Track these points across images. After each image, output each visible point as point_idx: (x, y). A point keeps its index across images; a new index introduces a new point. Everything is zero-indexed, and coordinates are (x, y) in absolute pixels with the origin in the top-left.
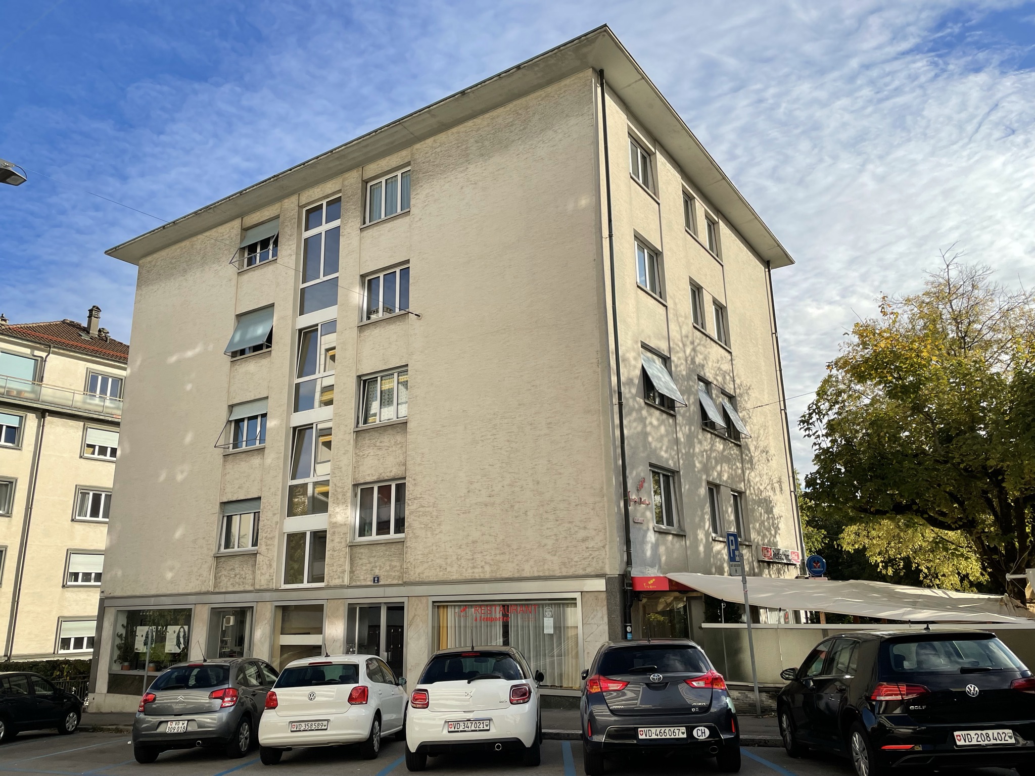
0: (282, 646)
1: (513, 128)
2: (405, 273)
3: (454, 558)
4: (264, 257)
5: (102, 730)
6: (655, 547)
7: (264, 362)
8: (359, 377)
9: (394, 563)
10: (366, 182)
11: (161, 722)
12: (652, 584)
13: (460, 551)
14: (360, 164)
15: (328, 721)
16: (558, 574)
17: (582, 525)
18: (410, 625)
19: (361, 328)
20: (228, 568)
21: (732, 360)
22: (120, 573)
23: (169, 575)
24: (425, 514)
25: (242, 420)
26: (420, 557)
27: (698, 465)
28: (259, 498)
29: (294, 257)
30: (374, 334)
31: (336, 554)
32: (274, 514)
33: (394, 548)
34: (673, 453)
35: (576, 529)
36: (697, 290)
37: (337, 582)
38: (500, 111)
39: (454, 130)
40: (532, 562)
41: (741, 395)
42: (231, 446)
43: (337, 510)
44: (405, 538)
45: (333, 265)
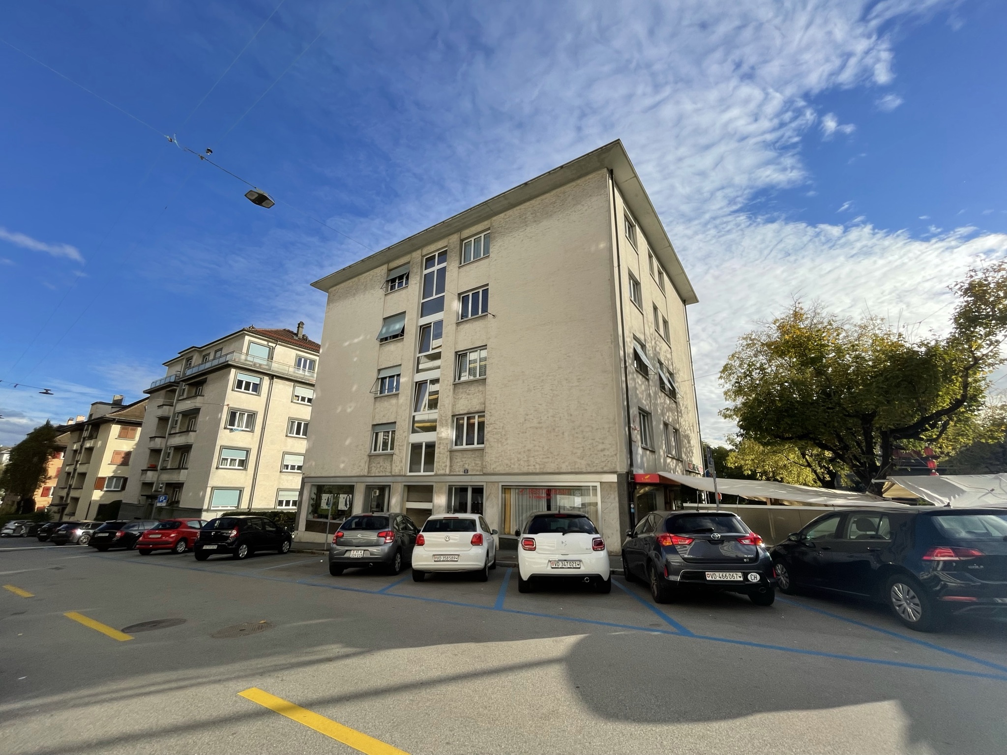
0: (407, 509)
1: (555, 205)
2: (486, 292)
3: (516, 459)
4: (400, 284)
5: (303, 552)
6: (642, 457)
7: (399, 345)
8: (456, 352)
9: (477, 462)
10: (462, 241)
11: (347, 551)
12: (648, 479)
13: (519, 456)
14: (459, 230)
15: (458, 555)
16: (584, 470)
17: (601, 441)
18: (487, 499)
19: (458, 324)
20: (376, 462)
21: (671, 352)
22: (314, 464)
23: (342, 466)
24: (497, 433)
25: (385, 378)
26: (494, 459)
27: (659, 411)
28: (395, 423)
29: (418, 284)
30: (466, 327)
31: (441, 455)
32: (404, 432)
33: (477, 453)
34: (648, 402)
35: (597, 444)
36: (655, 308)
37: (442, 472)
38: (547, 195)
39: (518, 208)
40: (567, 464)
42: (379, 392)
43: (442, 430)
44: (485, 447)
45: (441, 288)
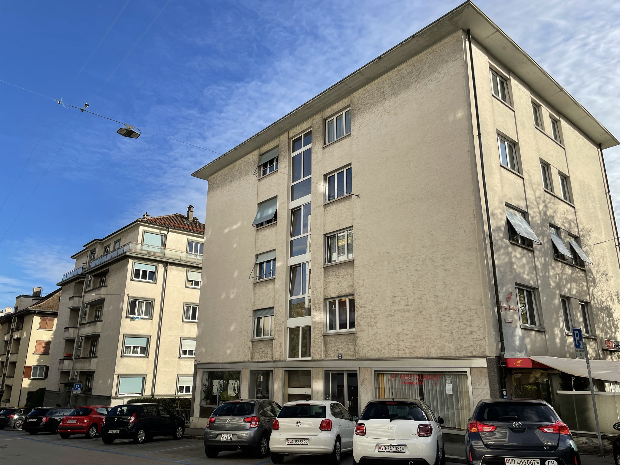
0: (289, 394)
1: (411, 75)
2: (349, 171)
3: (386, 344)
4: (271, 169)
6: (522, 339)
7: (273, 229)
8: (325, 235)
9: (350, 347)
10: (325, 120)
11: (218, 434)
12: (519, 363)
13: (389, 340)
14: (321, 110)
15: (308, 439)
16: (453, 355)
17: (468, 324)
18: (361, 384)
19: (325, 206)
20: (259, 348)
21: (575, 212)
22: (204, 350)
23: (228, 352)
24: (367, 317)
25: (263, 263)
26: (365, 343)
27: (552, 284)
28: (273, 308)
29: (287, 168)
30: (333, 209)
31: (316, 340)
32: (282, 317)
33: (349, 337)
34: (533, 276)
35: (465, 326)
36: (546, 166)
37: (317, 357)
38: (404, 65)
39: (376, 81)
40: (436, 348)
41: (584, 236)
42: (258, 278)
43: (316, 314)
44: (356, 331)
45: (308, 171)
